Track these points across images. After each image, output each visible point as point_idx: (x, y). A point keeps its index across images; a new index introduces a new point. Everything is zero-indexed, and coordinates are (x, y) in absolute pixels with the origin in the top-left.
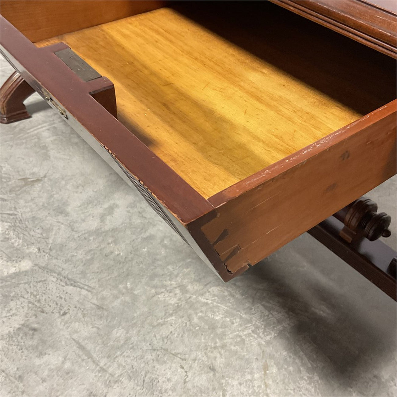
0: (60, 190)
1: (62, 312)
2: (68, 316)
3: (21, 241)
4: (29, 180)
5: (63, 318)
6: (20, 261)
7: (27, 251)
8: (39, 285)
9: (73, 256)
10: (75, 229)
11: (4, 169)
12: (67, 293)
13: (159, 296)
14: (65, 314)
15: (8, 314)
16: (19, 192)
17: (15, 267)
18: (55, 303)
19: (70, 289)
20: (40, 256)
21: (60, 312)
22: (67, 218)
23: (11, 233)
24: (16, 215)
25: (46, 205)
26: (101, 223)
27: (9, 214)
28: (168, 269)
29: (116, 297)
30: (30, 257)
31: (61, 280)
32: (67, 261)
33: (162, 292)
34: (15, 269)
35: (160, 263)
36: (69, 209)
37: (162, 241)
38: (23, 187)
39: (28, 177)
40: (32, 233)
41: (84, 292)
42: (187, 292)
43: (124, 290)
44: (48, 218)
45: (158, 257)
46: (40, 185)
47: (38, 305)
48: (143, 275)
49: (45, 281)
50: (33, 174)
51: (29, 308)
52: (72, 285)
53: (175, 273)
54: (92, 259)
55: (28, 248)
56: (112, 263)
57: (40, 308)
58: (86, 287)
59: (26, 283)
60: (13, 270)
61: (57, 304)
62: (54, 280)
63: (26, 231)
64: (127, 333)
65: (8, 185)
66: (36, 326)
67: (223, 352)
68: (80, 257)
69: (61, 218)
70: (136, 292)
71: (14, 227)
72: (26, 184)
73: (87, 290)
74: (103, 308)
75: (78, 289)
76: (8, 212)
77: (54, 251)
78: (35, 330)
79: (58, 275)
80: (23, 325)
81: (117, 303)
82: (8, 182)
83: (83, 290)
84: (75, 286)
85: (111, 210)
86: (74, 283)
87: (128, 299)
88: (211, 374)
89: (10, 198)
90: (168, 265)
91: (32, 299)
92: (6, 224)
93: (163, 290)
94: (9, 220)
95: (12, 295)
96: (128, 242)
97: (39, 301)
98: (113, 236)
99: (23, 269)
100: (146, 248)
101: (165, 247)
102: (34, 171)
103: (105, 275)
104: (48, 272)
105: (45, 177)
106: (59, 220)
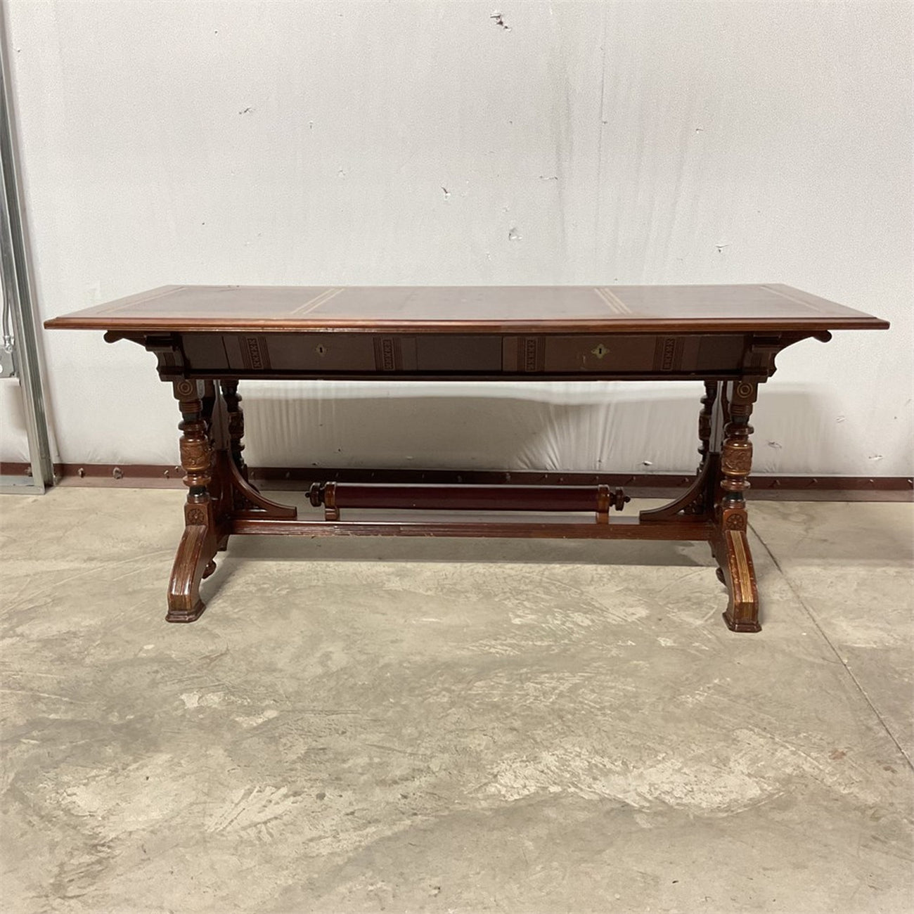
0: (256, 655)
1: (340, 732)
2: (348, 733)
3: (249, 700)
4: (212, 656)
5: (344, 735)
6: (262, 713)
7: (263, 705)
8: (299, 722)
9: (316, 696)
10: (301, 678)
11: (173, 655)
12: (333, 720)
14: (344, 733)
15: (286, 747)
16: (210, 668)
17: (261, 718)
18: (327, 729)
19: (334, 717)
20: (281, 705)
21: (338, 733)
22: (284, 673)
23: (232, 697)
24: (223, 684)
25: (250, 669)
26: (324, 667)
27: (216, 686)
29: (386, 711)
30: (270, 707)
31: (319, 714)
32: (313, 701)
33: (429, 697)
36: (280, 666)
37: (401, 665)
38: (210, 663)
39: (208, 655)
40: (255, 692)
41: (351, 715)
43: (390, 705)
44: (262, 678)
45: (406, 676)
46: (229, 657)
47: (311, 734)
48: (401, 691)
49: (302, 718)
50: (212, 651)
51: (304, 739)
53: (432, 682)
54: (338, 693)
55: (261, 703)
56: (362, 691)
57: (314, 735)
58: (350, 712)
59: (284, 724)
60: (260, 720)
61: (330, 729)
62: (312, 715)
63: (247, 692)
64: (417, 728)
65: (191, 666)
66: (322, 747)
67: (516, 718)
68: (324, 695)
69: (277, 674)
70: (403, 703)
71: (231, 693)
72: (212, 660)
73: (352, 713)
74: (379, 720)
75: (344, 715)
76: (213, 685)
77: (292, 698)
78: (323, 749)
79: (313, 711)
80: (308, 749)
81: (390, 714)
82: (189, 663)
83: (348, 714)
84: (337, 714)
85: (327, 656)
86: (334, 713)
87: (399, 709)
88: (515, 732)
89: (205, 674)
91: (299, 732)
92: (219, 693)
93: (429, 695)
94: (220, 690)
95: (277, 735)
96: (365, 673)
97: (309, 732)
98: (346, 674)
99: (271, 717)
100: (388, 673)
102: (210, 649)
103: (362, 700)
104: (299, 712)
105: (228, 650)
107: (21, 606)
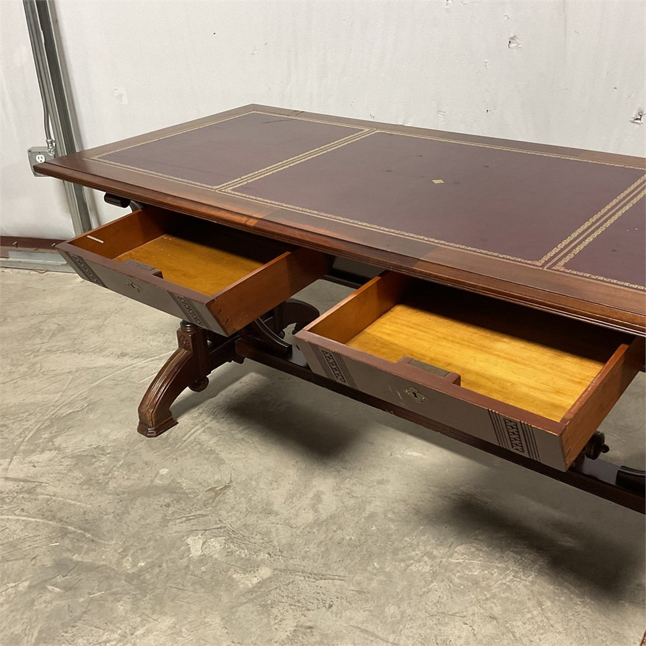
0: (255, 491)
1: (327, 605)
2: (334, 607)
3: (246, 551)
4: (217, 489)
5: (331, 610)
6: (257, 570)
7: (259, 559)
8: (290, 586)
9: (307, 552)
10: (294, 526)
11: (184, 485)
12: (321, 587)
13: (411, 568)
14: (331, 606)
15: (277, 621)
16: (214, 504)
17: (256, 577)
18: (315, 599)
19: (322, 583)
20: (274, 561)
21: (325, 606)
22: (279, 517)
23: (231, 545)
24: (225, 527)
25: (250, 509)
26: (315, 513)
27: (218, 528)
28: (406, 541)
29: (370, 579)
30: (264, 563)
31: (309, 577)
32: (303, 558)
33: (412, 564)
34: (256, 578)
35: (394, 537)
36: (275, 508)
37: (386, 516)
38: (215, 498)
39: (214, 486)
40: (253, 540)
41: (338, 582)
42: (435, 557)
43: (375, 571)
44: (259, 522)
45: (390, 532)
46: (231, 491)
47: (300, 605)
48: (385, 553)
49: (293, 582)
50: (217, 481)
51: (293, 610)
52: (321, 579)
53: (415, 542)
54: (327, 549)
55: (257, 556)
56: (349, 549)
57: (303, 607)
58: (337, 577)
59: (276, 588)
60: (255, 581)
61: (318, 600)
62: (302, 578)
63: (245, 540)
64: (399, 608)
65: (198, 500)
66: (309, 624)
67: (495, 601)
68: (313, 551)
69: (272, 518)
70: (387, 570)
71: (231, 540)
72: (217, 494)
73: (339, 580)
74: (364, 592)
75: (330, 581)
76: (215, 527)
77: (285, 552)
78: (310, 627)
79: (303, 573)
80: (297, 626)
81: (374, 584)
82: (197, 496)
83: (335, 581)
84: (325, 579)
85: (318, 497)
86: (323, 577)
87: (382, 578)
88: (495, 622)
89: (209, 512)
90: (404, 537)
91: (290, 601)
92: (220, 538)
93: (412, 561)
94: (222, 534)
95: (269, 602)
96: (352, 525)
97: (299, 601)
98: (335, 523)
99: (265, 577)
100: (374, 526)
101: (391, 520)
102: (216, 478)
103: (349, 561)
104: (291, 573)
105: (231, 481)
106: (272, 521)
107: (62, 411)
